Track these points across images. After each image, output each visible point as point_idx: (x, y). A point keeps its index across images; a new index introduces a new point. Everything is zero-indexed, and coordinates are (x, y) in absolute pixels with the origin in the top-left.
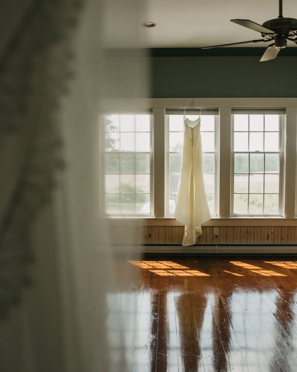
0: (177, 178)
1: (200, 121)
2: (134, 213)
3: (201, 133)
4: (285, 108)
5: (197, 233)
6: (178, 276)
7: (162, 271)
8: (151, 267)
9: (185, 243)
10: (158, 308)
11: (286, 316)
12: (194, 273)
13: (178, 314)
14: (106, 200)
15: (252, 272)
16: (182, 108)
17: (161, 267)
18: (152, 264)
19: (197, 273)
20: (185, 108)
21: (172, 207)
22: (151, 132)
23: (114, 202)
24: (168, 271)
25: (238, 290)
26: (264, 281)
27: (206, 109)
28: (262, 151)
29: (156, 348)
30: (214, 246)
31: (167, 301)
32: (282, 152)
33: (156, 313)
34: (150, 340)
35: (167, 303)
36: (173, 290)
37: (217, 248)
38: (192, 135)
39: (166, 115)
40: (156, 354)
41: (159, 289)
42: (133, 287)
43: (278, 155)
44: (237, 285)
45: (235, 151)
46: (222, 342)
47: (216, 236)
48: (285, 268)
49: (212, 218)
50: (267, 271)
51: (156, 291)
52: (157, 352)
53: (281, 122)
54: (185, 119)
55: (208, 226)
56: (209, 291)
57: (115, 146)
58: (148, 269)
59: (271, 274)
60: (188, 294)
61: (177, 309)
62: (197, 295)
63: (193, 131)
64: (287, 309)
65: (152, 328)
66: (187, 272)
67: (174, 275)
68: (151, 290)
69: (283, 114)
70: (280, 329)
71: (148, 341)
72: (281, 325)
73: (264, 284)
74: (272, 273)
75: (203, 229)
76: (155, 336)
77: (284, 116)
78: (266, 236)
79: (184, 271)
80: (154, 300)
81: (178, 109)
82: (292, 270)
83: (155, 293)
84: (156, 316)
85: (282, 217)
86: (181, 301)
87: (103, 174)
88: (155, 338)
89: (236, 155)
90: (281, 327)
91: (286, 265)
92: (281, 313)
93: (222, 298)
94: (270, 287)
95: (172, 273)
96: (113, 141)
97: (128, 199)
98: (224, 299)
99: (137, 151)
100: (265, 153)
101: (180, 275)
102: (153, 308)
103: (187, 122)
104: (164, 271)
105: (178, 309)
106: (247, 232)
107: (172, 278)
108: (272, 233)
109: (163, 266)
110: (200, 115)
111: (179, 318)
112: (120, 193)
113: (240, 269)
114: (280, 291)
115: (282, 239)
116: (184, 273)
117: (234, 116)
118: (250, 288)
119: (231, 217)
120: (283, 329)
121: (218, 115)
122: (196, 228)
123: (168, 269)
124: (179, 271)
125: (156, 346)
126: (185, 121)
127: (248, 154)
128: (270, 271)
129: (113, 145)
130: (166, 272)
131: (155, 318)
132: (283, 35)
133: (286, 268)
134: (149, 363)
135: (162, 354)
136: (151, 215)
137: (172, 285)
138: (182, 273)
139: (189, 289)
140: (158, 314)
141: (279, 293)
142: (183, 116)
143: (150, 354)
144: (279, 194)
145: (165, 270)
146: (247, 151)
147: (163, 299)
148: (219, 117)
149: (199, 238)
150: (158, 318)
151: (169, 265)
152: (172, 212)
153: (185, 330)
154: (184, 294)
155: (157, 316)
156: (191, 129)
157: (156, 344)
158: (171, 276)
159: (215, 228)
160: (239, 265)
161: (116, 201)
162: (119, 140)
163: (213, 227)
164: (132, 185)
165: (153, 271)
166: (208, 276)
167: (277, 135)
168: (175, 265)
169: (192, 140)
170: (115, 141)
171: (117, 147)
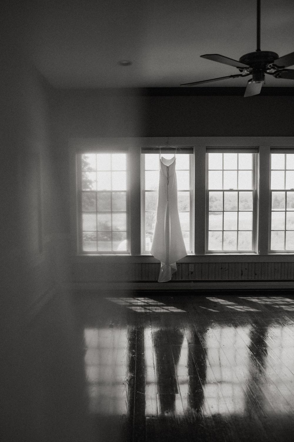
0: (152, 217)
1: (175, 160)
2: (111, 250)
3: (176, 172)
4: (259, 147)
5: (173, 269)
6: (154, 312)
7: (138, 308)
8: (128, 304)
9: (161, 280)
10: (135, 345)
11: (263, 352)
12: (171, 309)
13: (156, 351)
14: (84, 238)
15: (227, 307)
16: (157, 147)
17: (138, 303)
18: (129, 301)
19: (173, 309)
20: (161, 147)
21: (148, 245)
22: (127, 171)
23: (92, 240)
24: (145, 307)
25: (215, 326)
26: (239, 316)
27: (181, 148)
28: (236, 189)
29: (134, 387)
30: (190, 282)
31: (145, 338)
32: (255, 189)
33: (133, 350)
34: (127, 378)
35: (145, 340)
36: (150, 326)
37: (192, 284)
38: (168, 174)
39: (142, 154)
40: (134, 393)
41: (136, 326)
42: (110, 324)
43: (252, 192)
44: (212, 321)
45: (209, 189)
46: (201, 380)
47: (192, 273)
48: (259, 303)
49: (188, 255)
50: (242, 307)
51: (134, 328)
52: (136, 390)
53: (255, 159)
54: (160, 158)
55: (183, 263)
56: (186, 327)
57: (93, 187)
58: (125, 306)
59: (245, 309)
60: (165, 330)
61: (154, 345)
62: (174, 331)
63: (168, 170)
64: (264, 345)
65: (130, 365)
66: (163, 309)
67: (151, 311)
68: (128, 326)
69: (256, 153)
70: (258, 365)
71: (126, 379)
72: (258, 361)
73: (240, 319)
74: (247, 308)
75: (179, 265)
76: (133, 373)
77: (258, 155)
78: (240, 272)
79: (160, 307)
80: (131, 336)
81: (154, 148)
82: (266, 306)
83: (132, 329)
84: (133, 353)
85: (256, 253)
86: (158, 337)
87: (80, 213)
88: (133, 376)
89: (210, 193)
90: (259, 363)
91: (260, 301)
92: (258, 348)
93: (199, 334)
94: (245, 323)
95: (149, 309)
96: (90, 182)
97: (105, 237)
98: (201, 335)
99: (114, 189)
100: (238, 191)
101: (157, 311)
102: (130, 344)
103: (162, 161)
104: (141, 308)
105: (156, 345)
106: (221, 269)
107: (148, 314)
108: (246, 269)
109: (140, 302)
110: (175, 153)
111: (156, 355)
112: (97, 231)
113: (216, 305)
114: (255, 326)
115: (256, 274)
116: (161, 309)
117: (208, 155)
118: (226, 323)
119: (206, 254)
120: (260, 365)
121: (193, 154)
122: (172, 264)
123: (145, 306)
124: (156, 308)
125: (134, 384)
126: (160, 159)
127: (222, 192)
128: (245, 307)
129: (90, 186)
130: (143, 308)
131: (132, 355)
132: (261, 70)
133: (261, 304)
134: (127, 403)
135: (141, 393)
136: (128, 252)
137: (149, 322)
138: (158, 309)
139: (166, 325)
140: (135, 351)
141: (255, 328)
142: (158, 155)
143: (128, 393)
144: (253, 231)
145: (141, 306)
146: (221, 189)
147: (141, 335)
148: (193, 155)
149: (175, 274)
150: (136, 355)
151: (146, 301)
152: (148, 250)
153: (163, 367)
154: (161, 331)
155: (135, 353)
156: (166, 168)
157: (134, 382)
158: (148, 313)
159: (190, 265)
160: (214, 301)
161: (93, 239)
162: (96, 181)
163: (188, 263)
164: (109, 224)
165: (130, 308)
166: (184, 312)
167: (251, 173)
168: (151, 301)
169: (168, 179)
170: (93, 182)
171: (94, 187)
